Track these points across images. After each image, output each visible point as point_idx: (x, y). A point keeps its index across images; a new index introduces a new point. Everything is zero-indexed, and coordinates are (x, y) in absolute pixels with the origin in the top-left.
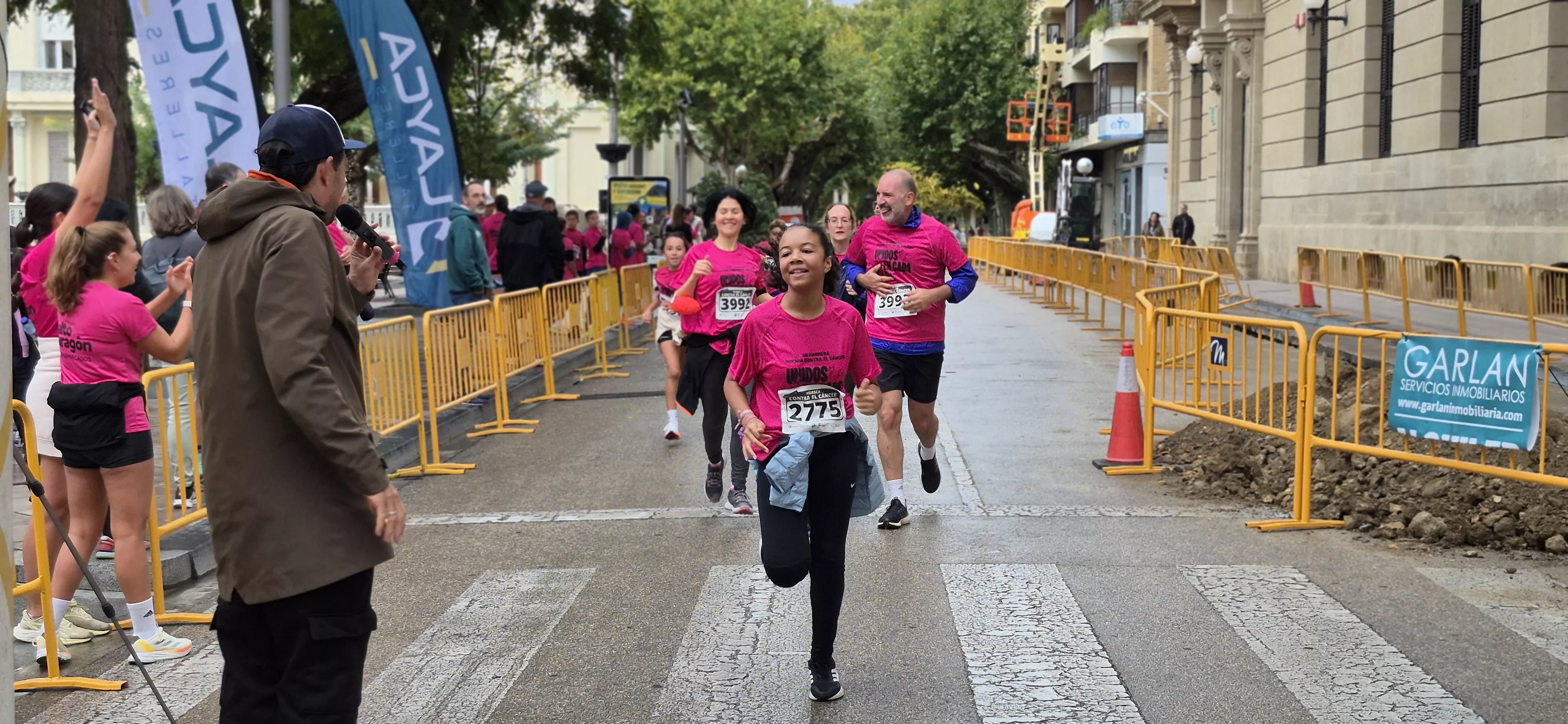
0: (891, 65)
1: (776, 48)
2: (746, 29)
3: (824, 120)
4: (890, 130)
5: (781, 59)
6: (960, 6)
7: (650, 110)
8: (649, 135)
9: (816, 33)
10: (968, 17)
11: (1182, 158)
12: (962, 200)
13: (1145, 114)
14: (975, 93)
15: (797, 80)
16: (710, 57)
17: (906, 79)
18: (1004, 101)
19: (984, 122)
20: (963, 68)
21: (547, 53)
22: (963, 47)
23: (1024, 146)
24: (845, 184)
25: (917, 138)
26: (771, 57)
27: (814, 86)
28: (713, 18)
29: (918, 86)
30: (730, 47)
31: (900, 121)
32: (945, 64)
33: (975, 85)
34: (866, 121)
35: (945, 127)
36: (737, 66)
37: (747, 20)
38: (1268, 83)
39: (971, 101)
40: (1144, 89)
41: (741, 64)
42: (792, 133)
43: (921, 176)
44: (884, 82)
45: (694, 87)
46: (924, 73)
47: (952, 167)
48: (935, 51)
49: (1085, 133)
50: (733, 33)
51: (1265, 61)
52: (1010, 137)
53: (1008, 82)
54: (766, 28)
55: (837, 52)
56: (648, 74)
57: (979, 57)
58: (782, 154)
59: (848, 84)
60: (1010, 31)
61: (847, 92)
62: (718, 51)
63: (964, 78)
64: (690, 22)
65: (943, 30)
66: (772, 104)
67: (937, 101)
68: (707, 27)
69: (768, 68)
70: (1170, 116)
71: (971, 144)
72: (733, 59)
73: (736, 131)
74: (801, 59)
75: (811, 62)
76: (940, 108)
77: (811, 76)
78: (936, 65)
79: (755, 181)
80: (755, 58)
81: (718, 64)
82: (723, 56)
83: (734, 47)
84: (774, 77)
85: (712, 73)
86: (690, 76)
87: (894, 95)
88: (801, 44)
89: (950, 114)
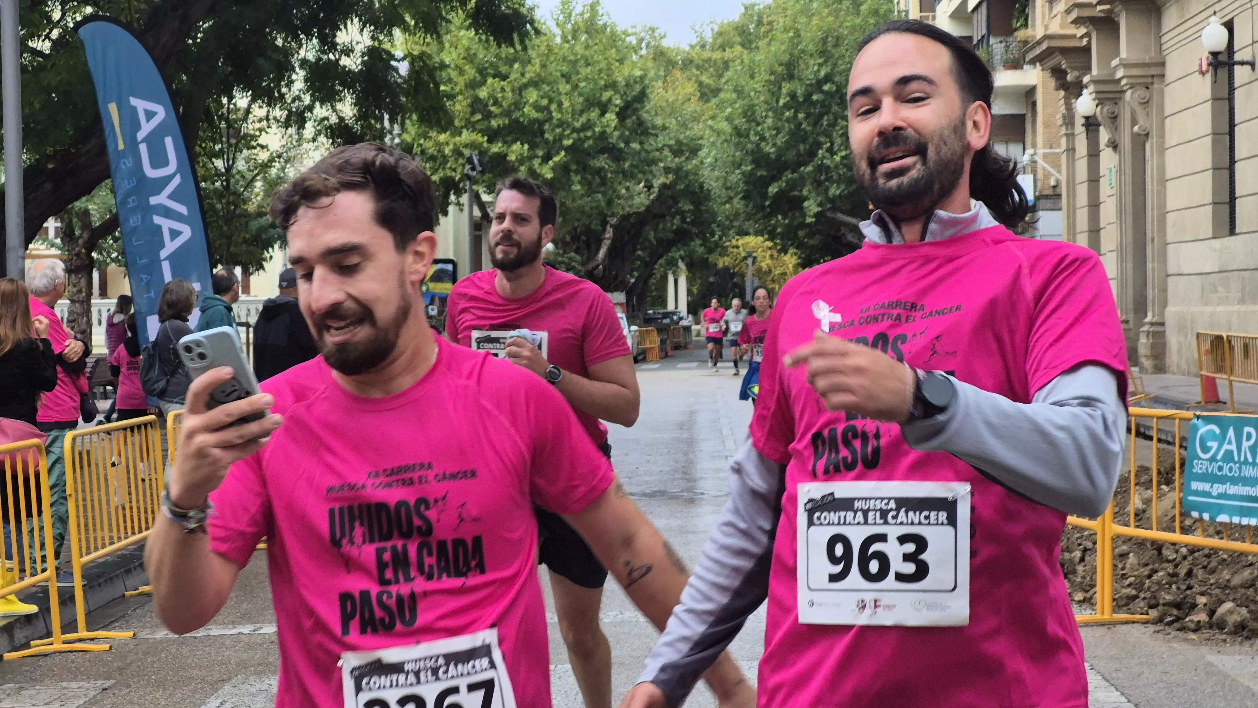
0: (729, 119)
1: (587, 100)
2: (551, 79)
3: (649, 187)
4: (730, 199)
5: (594, 114)
6: (811, 48)
9: (636, 82)
11: (1078, 229)
13: (1035, 176)
14: (831, 151)
15: (613, 140)
16: (507, 113)
17: (747, 136)
19: (843, 187)
20: (817, 122)
21: (308, 115)
22: (815, 97)
24: (681, 264)
25: (763, 207)
26: (582, 112)
27: (635, 146)
28: (511, 66)
29: (763, 144)
30: (531, 101)
31: (742, 187)
32: (795, 116)
34: (701, 187)
35: (796, 193)
36: (541, 123)
37: (552, 67)
38: (1171, 139)
39: (827, 162)
40: (1034, 146)
41: (546, 121)
42: (610, 203)
43: (775, 254)
44: (722, 140)
45: (488, 149)
46: (769, 128)
47: (811, 242)
48: (782, 102)
50: (535, 84)
51: (1166, 114)
54: (574, 78)
55: (664, 104)
56: (433, 134)
57: (835, 108)
58: (600, 228)
59: (679, 142)
61: (677, 153)
62: (518, 105)
63: (818, 134)
64: (482, 72)
65: (791, 77)
66: (584, 168)
67: (786, 162)
68: (504, 77)
69: (578, 125)
70: (1063, 179)
71: (829, 214)
72: (535, 115)
74: (618, 114)
75: (630, 117)
76: (789, 171)
77: (631, 133)
78: (784, 118)
79: (563, 262)
80: (562, 114)
81: (517, 121)
82: (523, 112)
83: (537, 101)
84: (585, 136)
85: (510, 133)
86: (483, 136)
87: (733, 156)
88: (618, 96)
89: (802, 178)
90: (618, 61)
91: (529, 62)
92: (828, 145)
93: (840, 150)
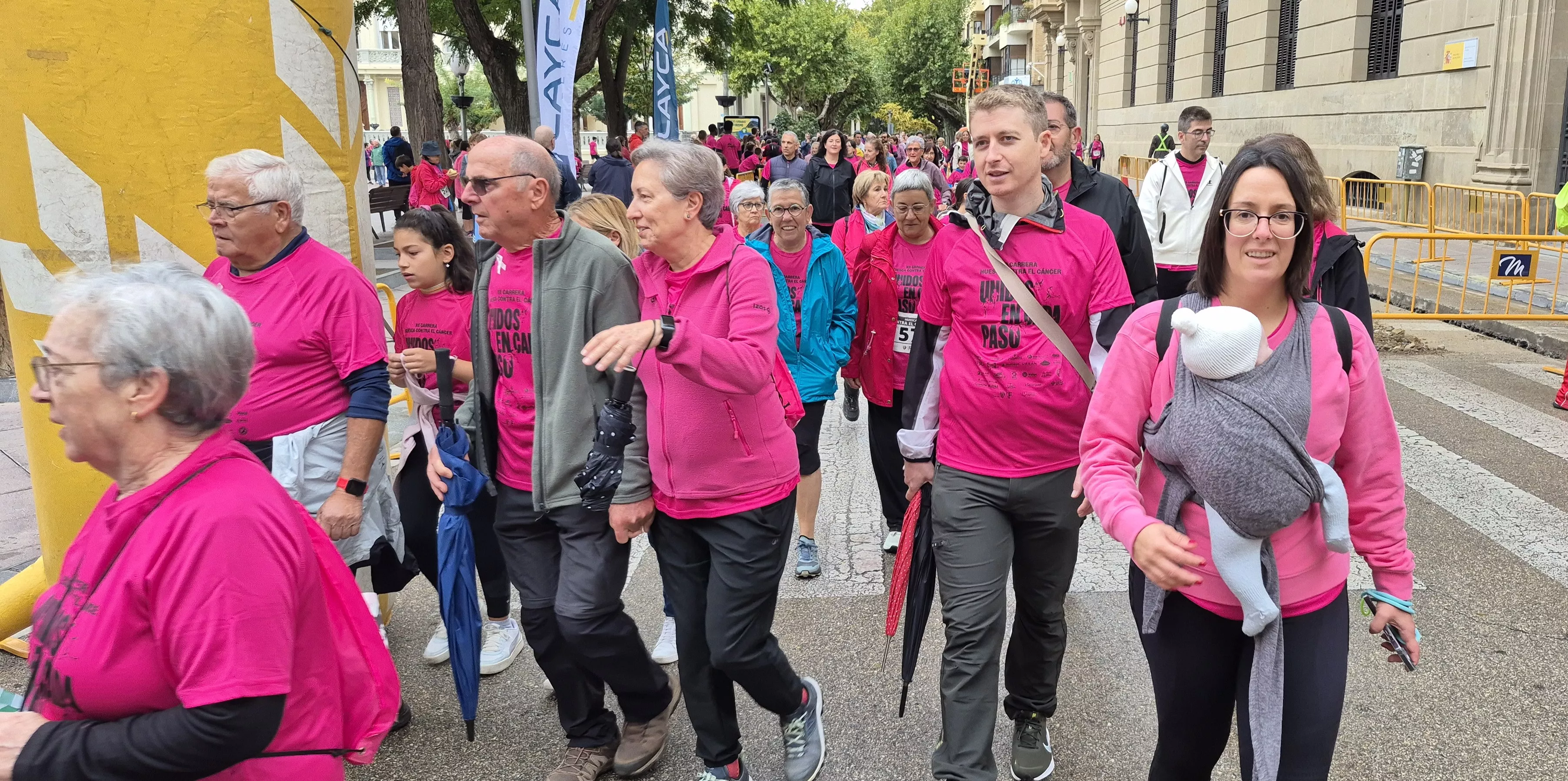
0: (885, 46)
1: (818, 36)
2: (801, 25)
3: (846, 80)
4: (885, 85)
5: (821, 43)
6: (925, 11)
7: (746, 74)
8: (746, 89)
9: (841, 27)
10: (929, 17)
12: (924, 126)
13: (1031, 75)
14: (934, 64)
15: (830, 56)
16: (780, 42)
17: (894, 55)
18: (950, 67)
19: (939, 80)
20: (927, 48)
21: (685, 41)
22: (926, 35)
23: (962, 95)
24: (858, 117)
25: (901, 90)
26: (815, 42)
27: (841, 59)
29: (901, 59)
30: (791, 36)
31: (891, 80)
32: (917, 45)
33: (934, 58)
34: (870, 80)
35: (917, 83)
36: (796, 47)
37: (801, 19)
38: (1102, 58)
39: (932, 68)
40: (1030, 60)
41: (798, 46)
42: (829, 87)
43: (902, 112)
44: (881, 56)
45: (771, 60)
46: (904, 51)
47: (920, 106)
48: (911, 37)
50: (792, 27)
51: (1101, 45)
52: (954, 90)
53: (953, 56)
54: (812, 24)
55: (853, 38)
56: (744, 52)
57: (936, 41)
58: (823, 100)
59: (860, 58)
60: (953, 26)
61: (860, 63)
62: (784, 38)
63: (928, 54)
65: (915, 25)
66: (816, 70)
67: (912, 68)
68: (778, 24)
69: (813, 48)
70: (1045, 77)
71: (932, 94)
72: (793, 43)
73: (796, 87)
74: (833, 43)
75: (838, 45)
76: (914, 72)
77: (839, 53)
78: (911, 46)
80: (806, 42)
81: (784, 46)
82: (787, 41)
83: (794, 36)
84: (817, 54)
85: (781, 52)
87: (887, 65)
88: (833, 34)
89: (919, 76)
90: (832, 16)
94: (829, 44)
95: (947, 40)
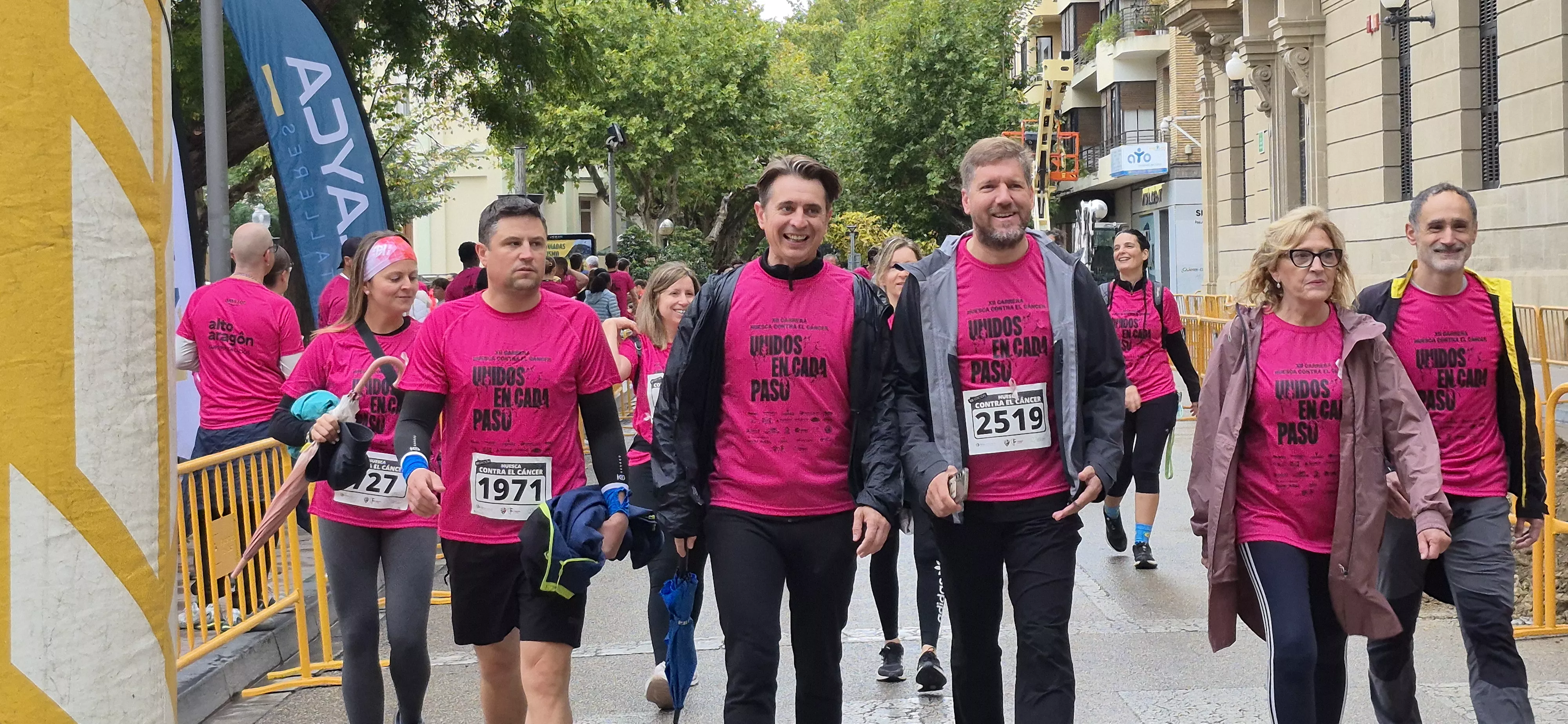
0: (850, 90)
1: (707, 71)
2: (670, 49)
5: (715, 86)
6: (932, 16)
7: (549, 152)
8: (550, 184)
9: (756, 53)
10: (943, 29)
11: (1219, 199)
13: (1169, 143)
14: (956, 124)
15: (734, 112)
16: (625, 86)
17: (868, 108)
20: (940, 92)
22: (937, 67)
25: (881, 180)
26: (702, 83)
27: (756, 118)
28: (629, 37)
29: (884, 116)
30: (650, 72)
31: (862, 160)
32: (918, 86)
33: (955, 112)
35: (919, 165)
36: (661, 95)
37: (671, 37)
38: (1332, 101)
40: (1167, 113)
41: (665, 93)
42: (729, 177)
43: (878, 229)
44: (841, 111)
45: (606, 123)
46: (891, 99)
47: (920, 216)
48: (904, 71)
49: (1093, 170)
50: (652, 54)
51: (1327, 75)
53: (996, 109)
54: (694, 48)
55: (780, 76)
56: (549, 107)
57: (959, 78)
58: (714, 204)
59: (793, 115)
60: (995, 45)
61: (792, 126)
62: (636, 77)
63: (941, 104)
65: (913, 46)
66: (705, 141)
67: (907, 133)
68: (622, 48)
69: (699, 97)
70: (1202, 145)
71: (951, 186)
72: (655, 87)
73: (658, 178)
74: (739, 85)
75: (750, 88)
76: (912, 142)
77: (752, 106)
78: (906, 89)
79: (688, 238)
80: (682, 85)
81: (635, 94)
82: (642, 84)
83: (656, 72)
84: (707, 109)
85: (629, 105)
86: (601, 109)
87: (854, 128)
88: (739, 67)
89: (924, 149)
90: (738, 31)
91: (648, 32)
92: (952, 115)
93: (963, 120)
94: (732, 88)
95: (981, 76)
